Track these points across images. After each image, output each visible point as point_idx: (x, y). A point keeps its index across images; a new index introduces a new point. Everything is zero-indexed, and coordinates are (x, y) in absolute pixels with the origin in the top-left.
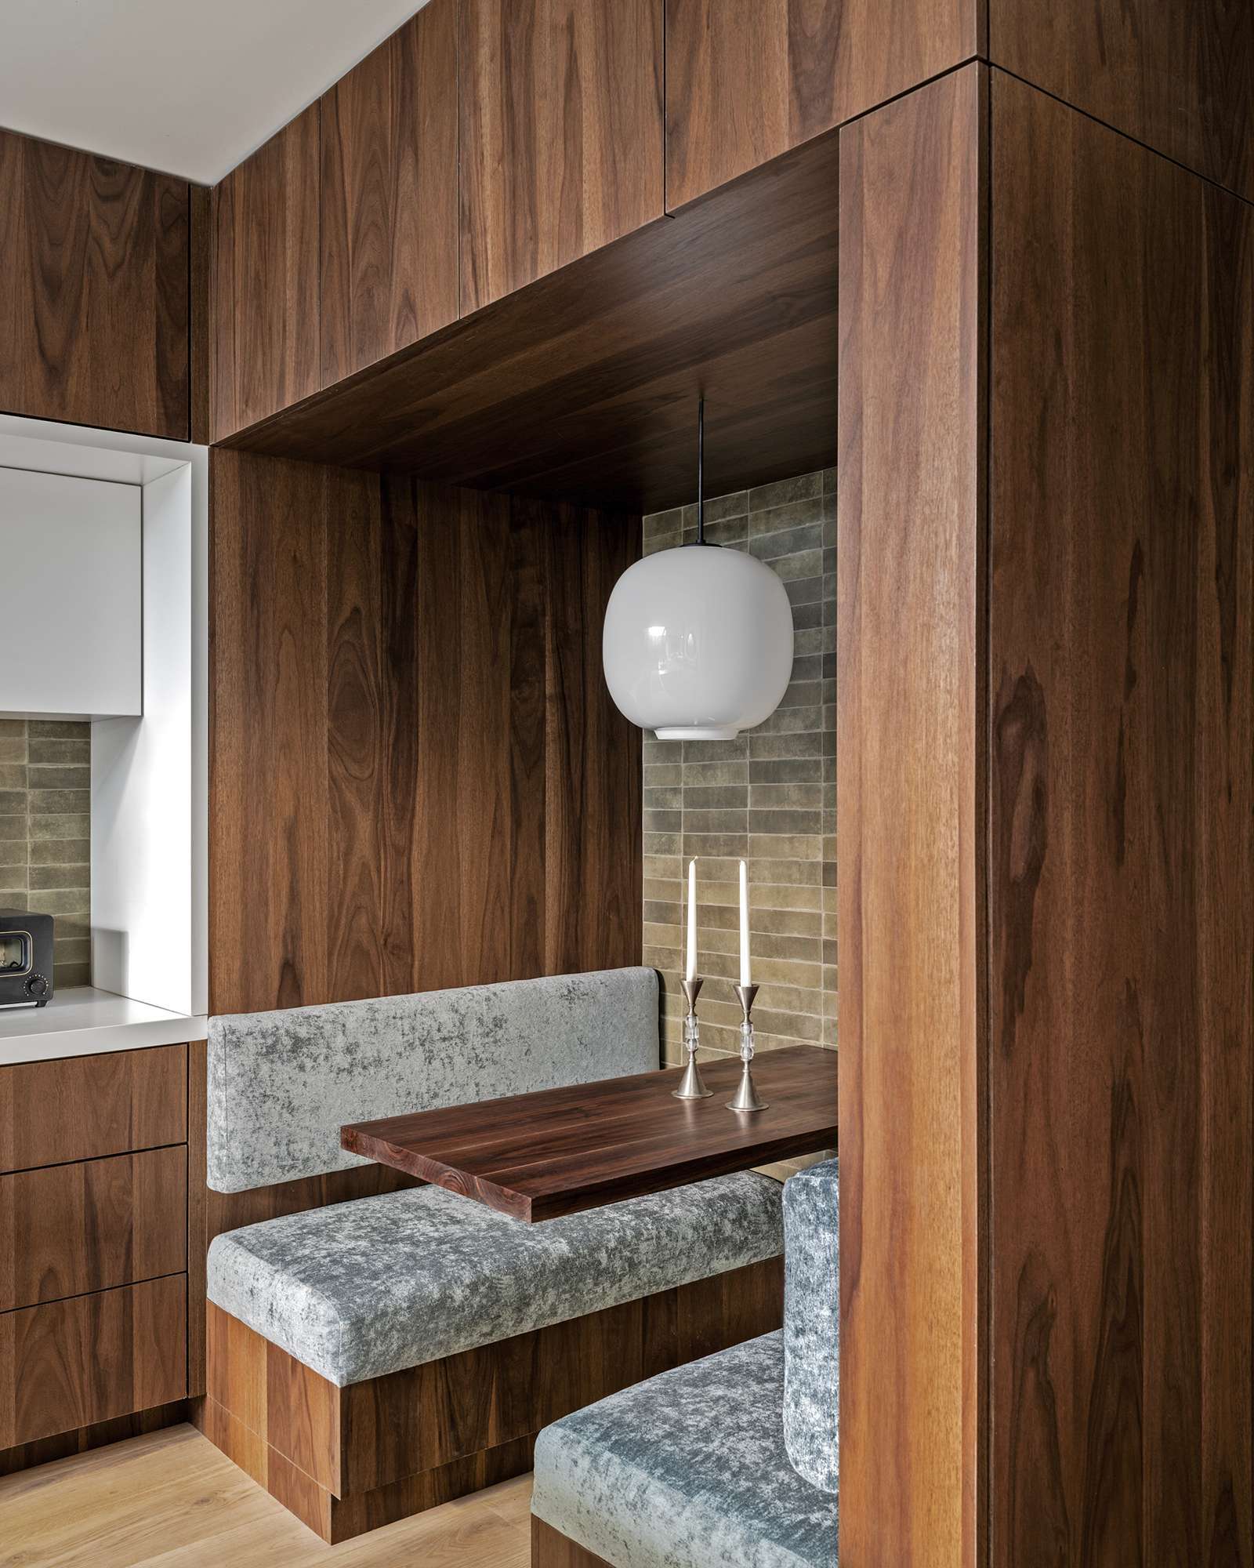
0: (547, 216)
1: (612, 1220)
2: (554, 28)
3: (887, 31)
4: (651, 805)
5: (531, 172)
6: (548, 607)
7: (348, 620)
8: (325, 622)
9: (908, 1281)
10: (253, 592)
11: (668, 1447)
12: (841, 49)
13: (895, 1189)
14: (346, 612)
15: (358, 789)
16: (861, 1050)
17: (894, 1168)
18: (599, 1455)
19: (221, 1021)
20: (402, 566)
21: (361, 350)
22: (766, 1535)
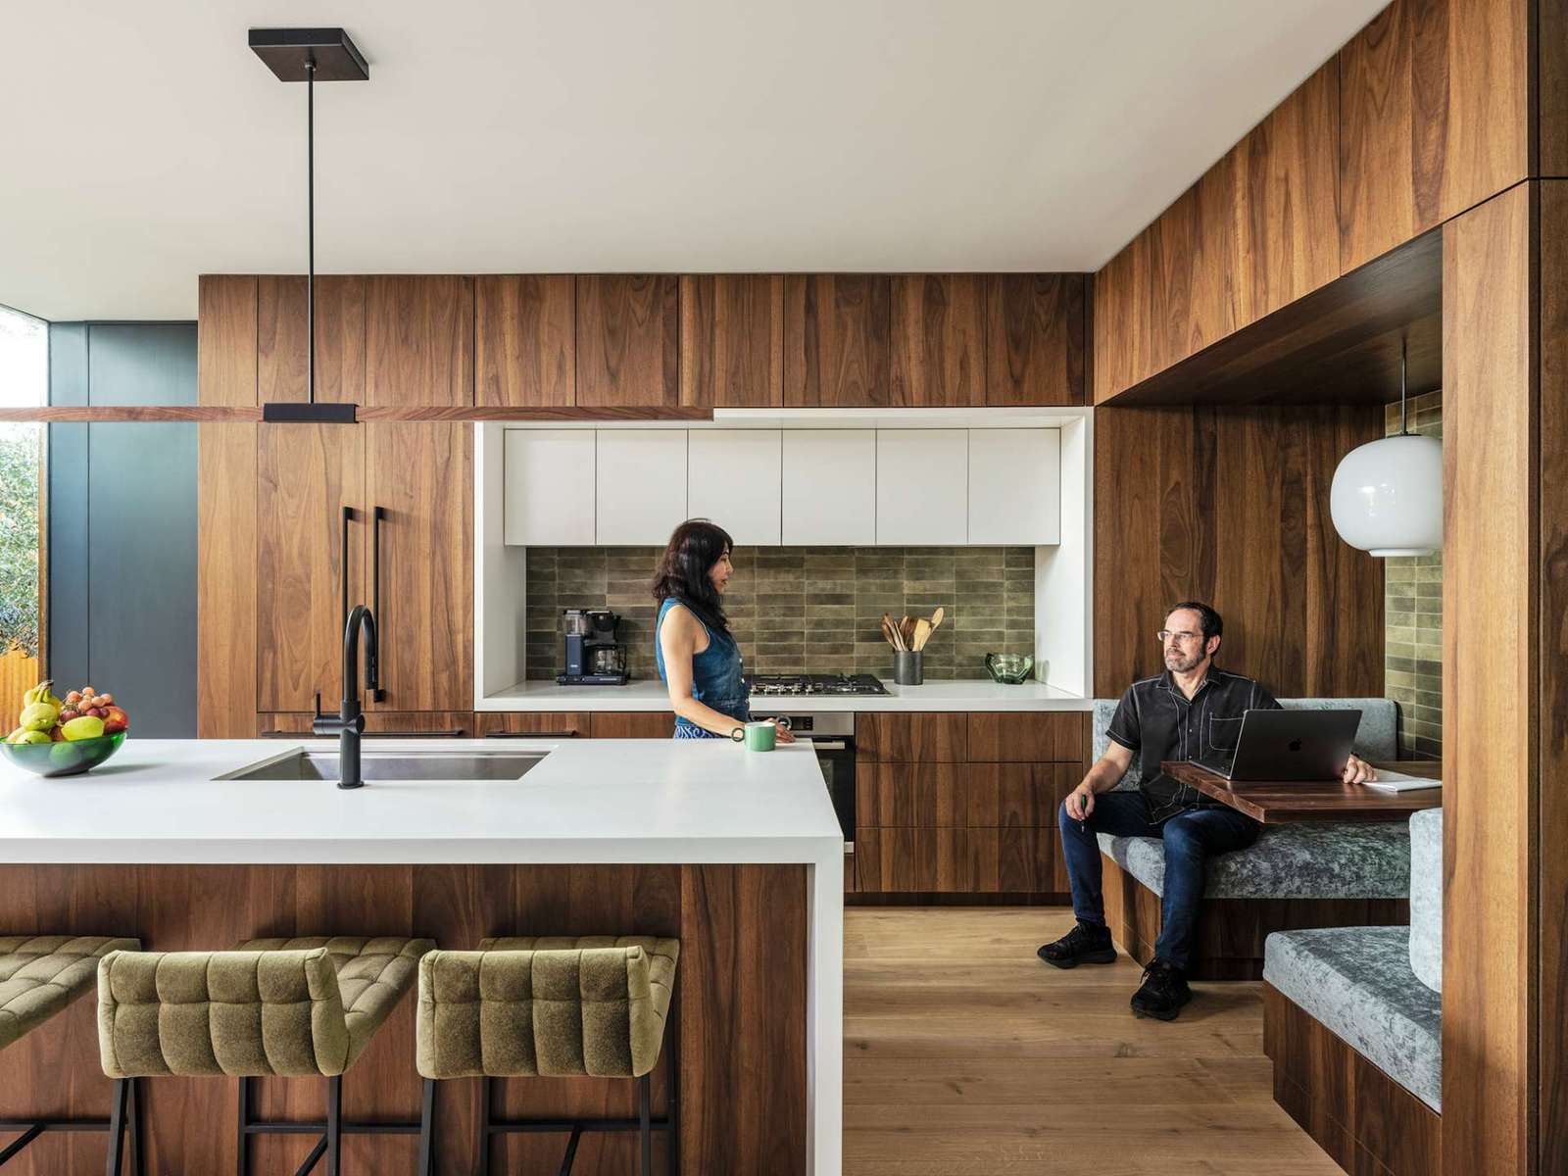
0: (1274, 280)
1: (1346, 848)
2: (1277, 180)
3: (1472, 168)
4: (1391, 594)
5: (1265, 257)
6: (1309, 470)
7: (1172, 489)
8: (1158, 491)
9: (1484, 877)
10: (1118, 480)
11: (1346, 957)
12: (1444, 181)
13: (1476, 824)
14: (1172, 484)
15: (1179, 583)
16: (1456, 744)
17: (1476, 813)
18: (1302, 951)
19: (1100, 702)
20: (1207, 457)
21: (1172, 355)
22: (1400, 1012)
